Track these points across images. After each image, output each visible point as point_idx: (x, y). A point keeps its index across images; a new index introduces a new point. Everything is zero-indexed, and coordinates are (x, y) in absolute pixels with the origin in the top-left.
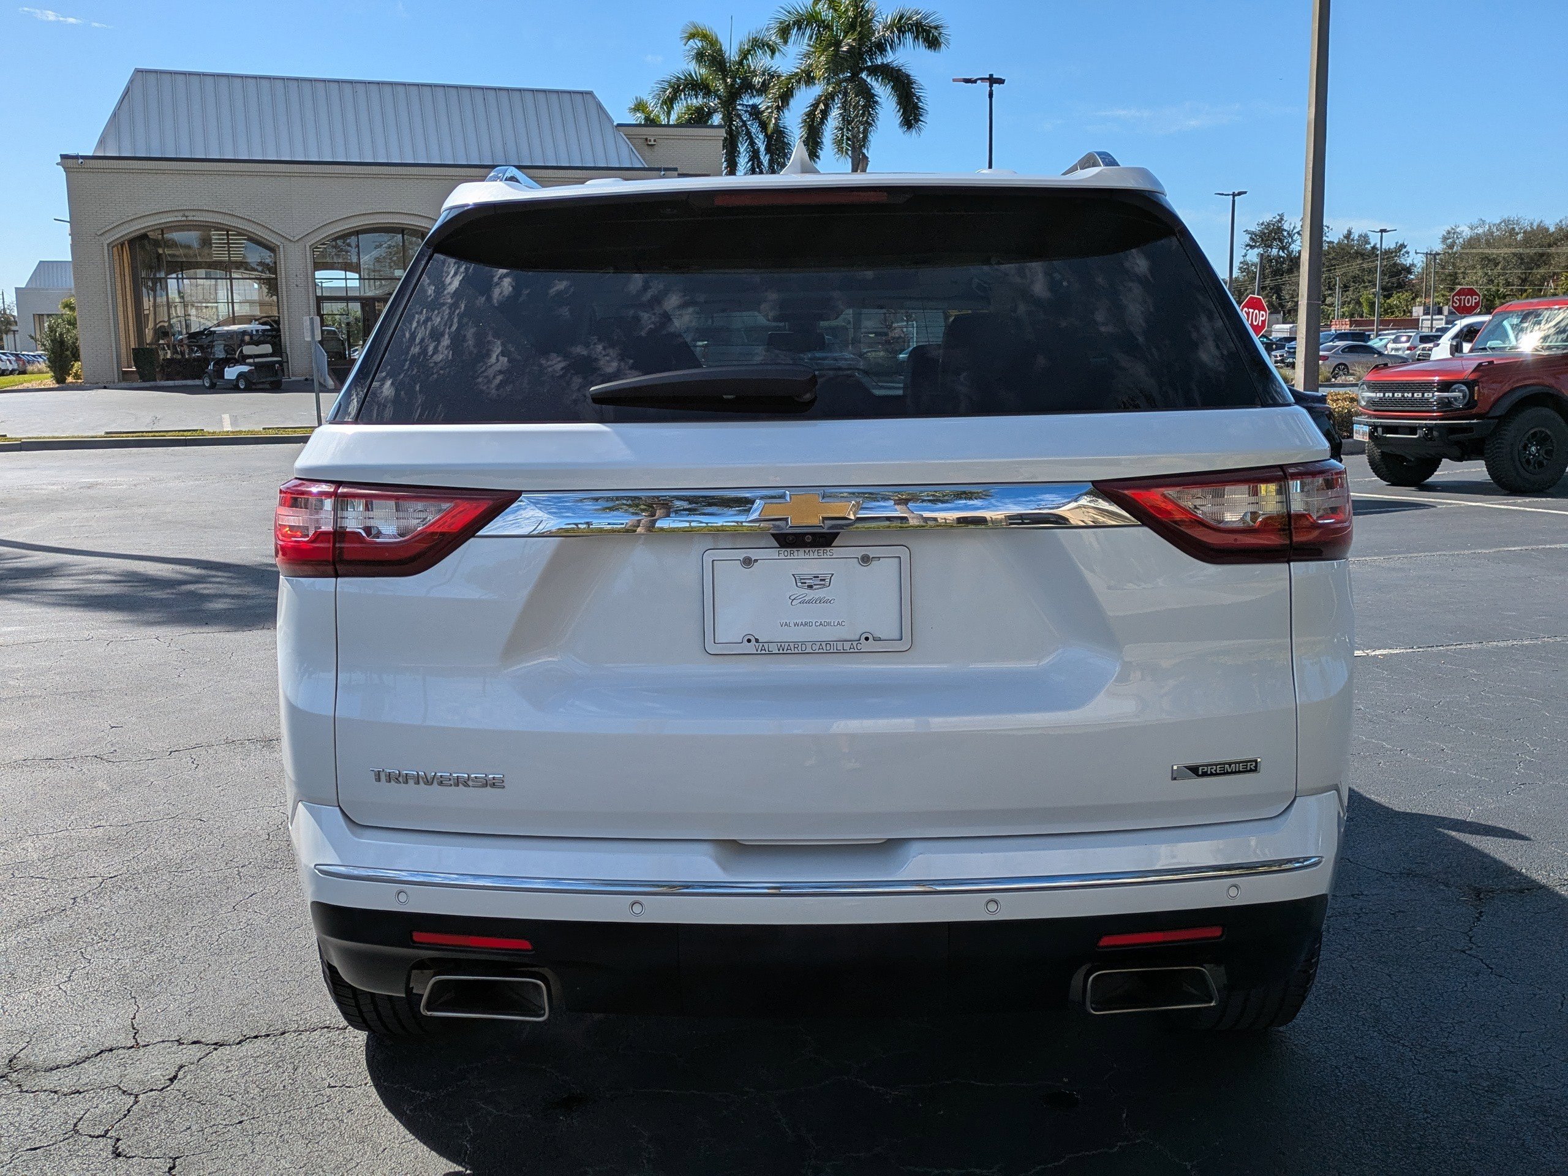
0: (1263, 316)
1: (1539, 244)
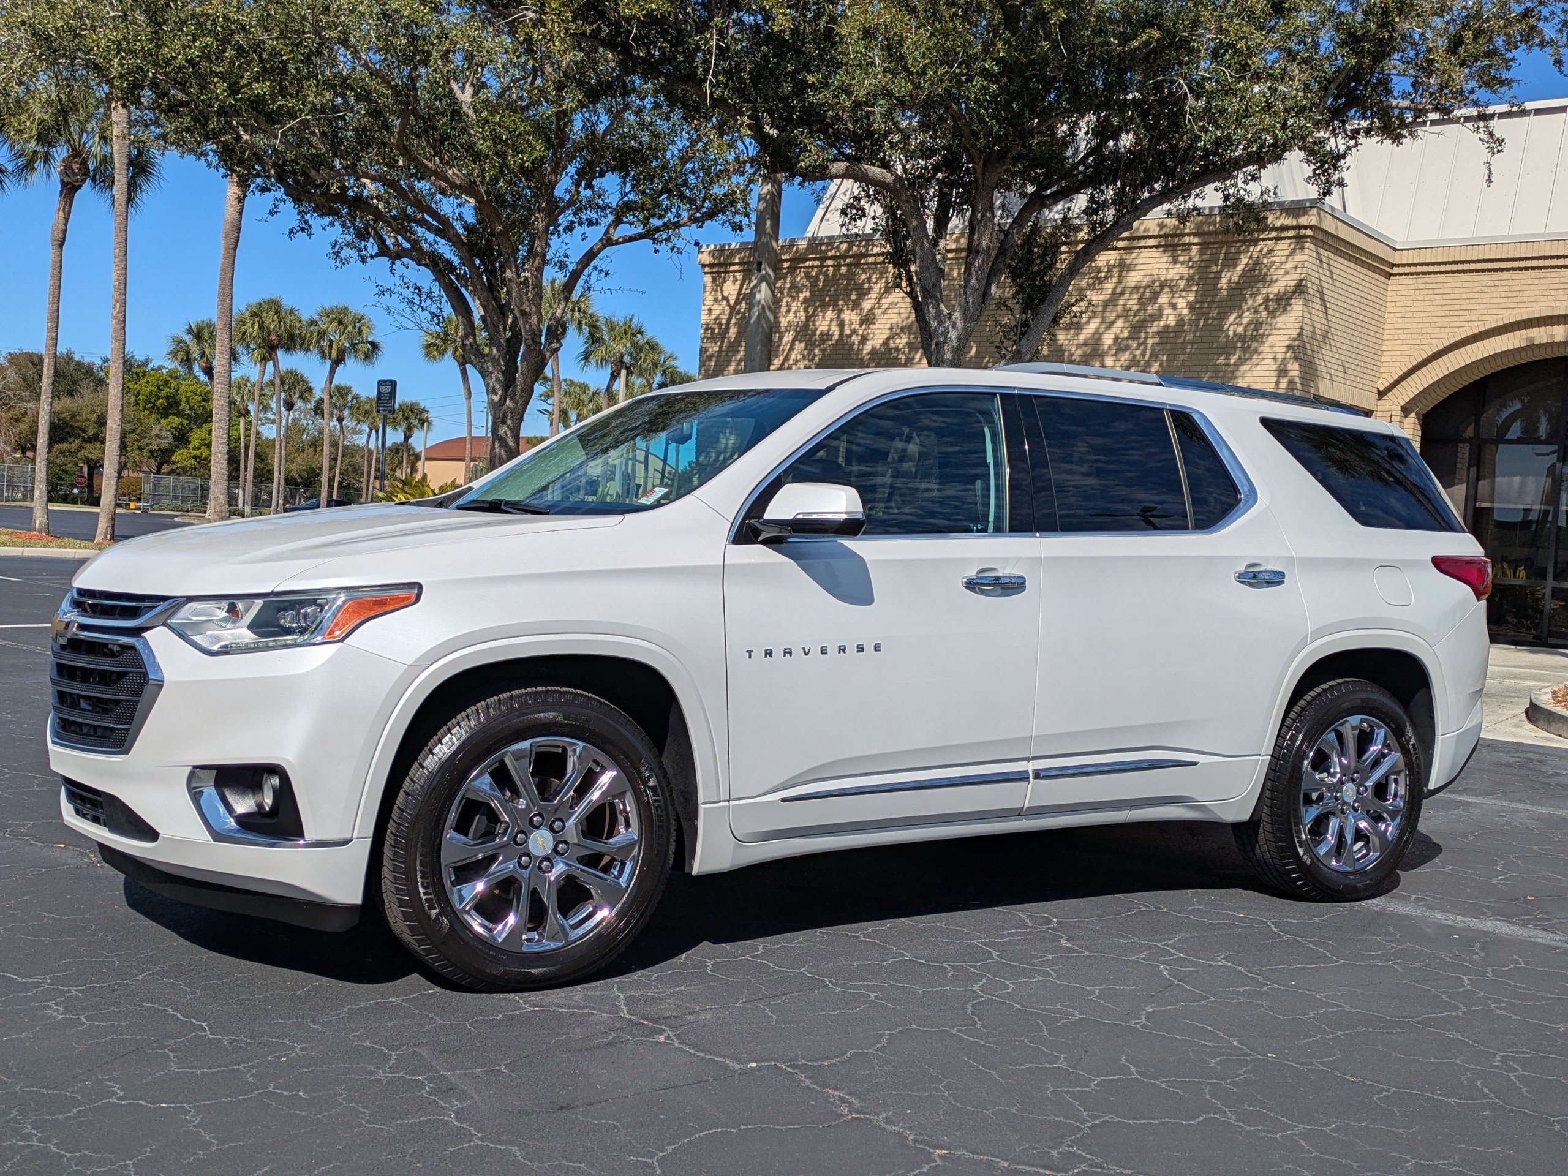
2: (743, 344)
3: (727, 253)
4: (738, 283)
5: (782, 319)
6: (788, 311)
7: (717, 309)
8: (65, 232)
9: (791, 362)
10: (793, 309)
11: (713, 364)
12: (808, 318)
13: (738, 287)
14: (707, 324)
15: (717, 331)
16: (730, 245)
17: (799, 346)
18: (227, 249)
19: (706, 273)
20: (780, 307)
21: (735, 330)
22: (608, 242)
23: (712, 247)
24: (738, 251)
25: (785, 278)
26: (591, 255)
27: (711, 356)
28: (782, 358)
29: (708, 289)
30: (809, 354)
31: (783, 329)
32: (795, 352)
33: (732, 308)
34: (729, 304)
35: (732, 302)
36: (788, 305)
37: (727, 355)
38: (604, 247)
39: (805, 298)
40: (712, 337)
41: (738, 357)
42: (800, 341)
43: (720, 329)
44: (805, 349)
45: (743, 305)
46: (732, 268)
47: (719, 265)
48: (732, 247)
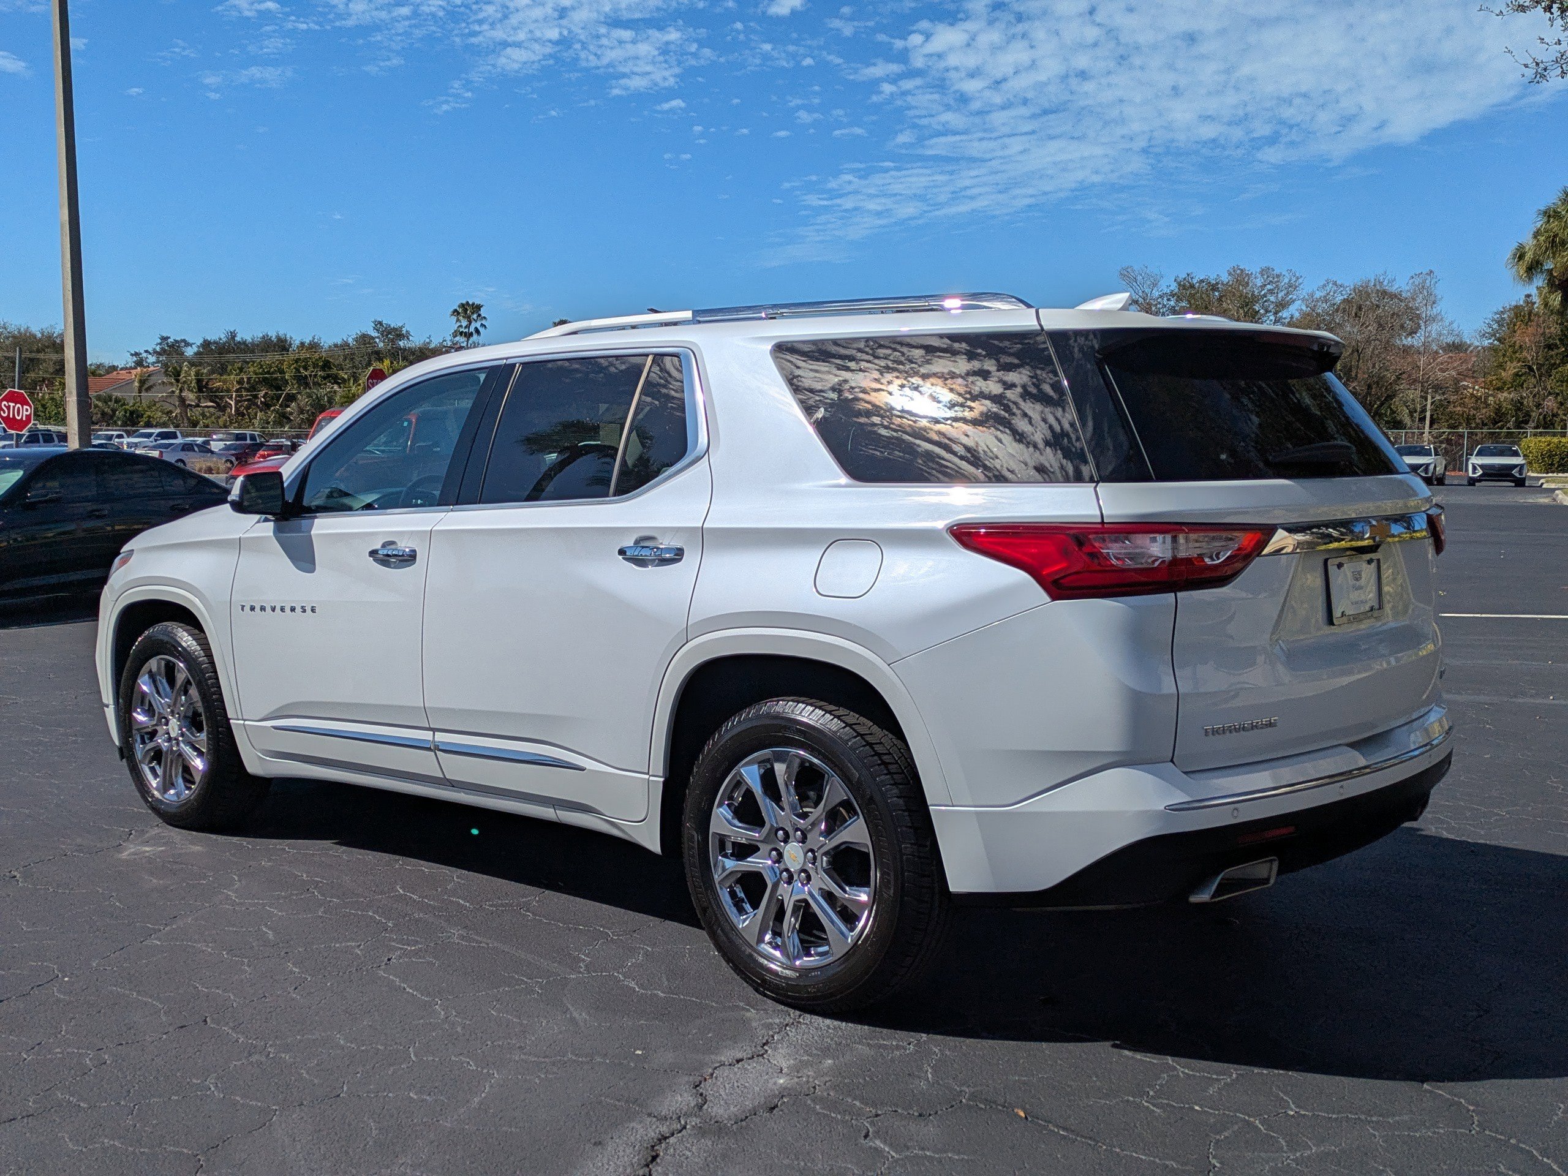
0: (27, 410)
1: (28, 349)
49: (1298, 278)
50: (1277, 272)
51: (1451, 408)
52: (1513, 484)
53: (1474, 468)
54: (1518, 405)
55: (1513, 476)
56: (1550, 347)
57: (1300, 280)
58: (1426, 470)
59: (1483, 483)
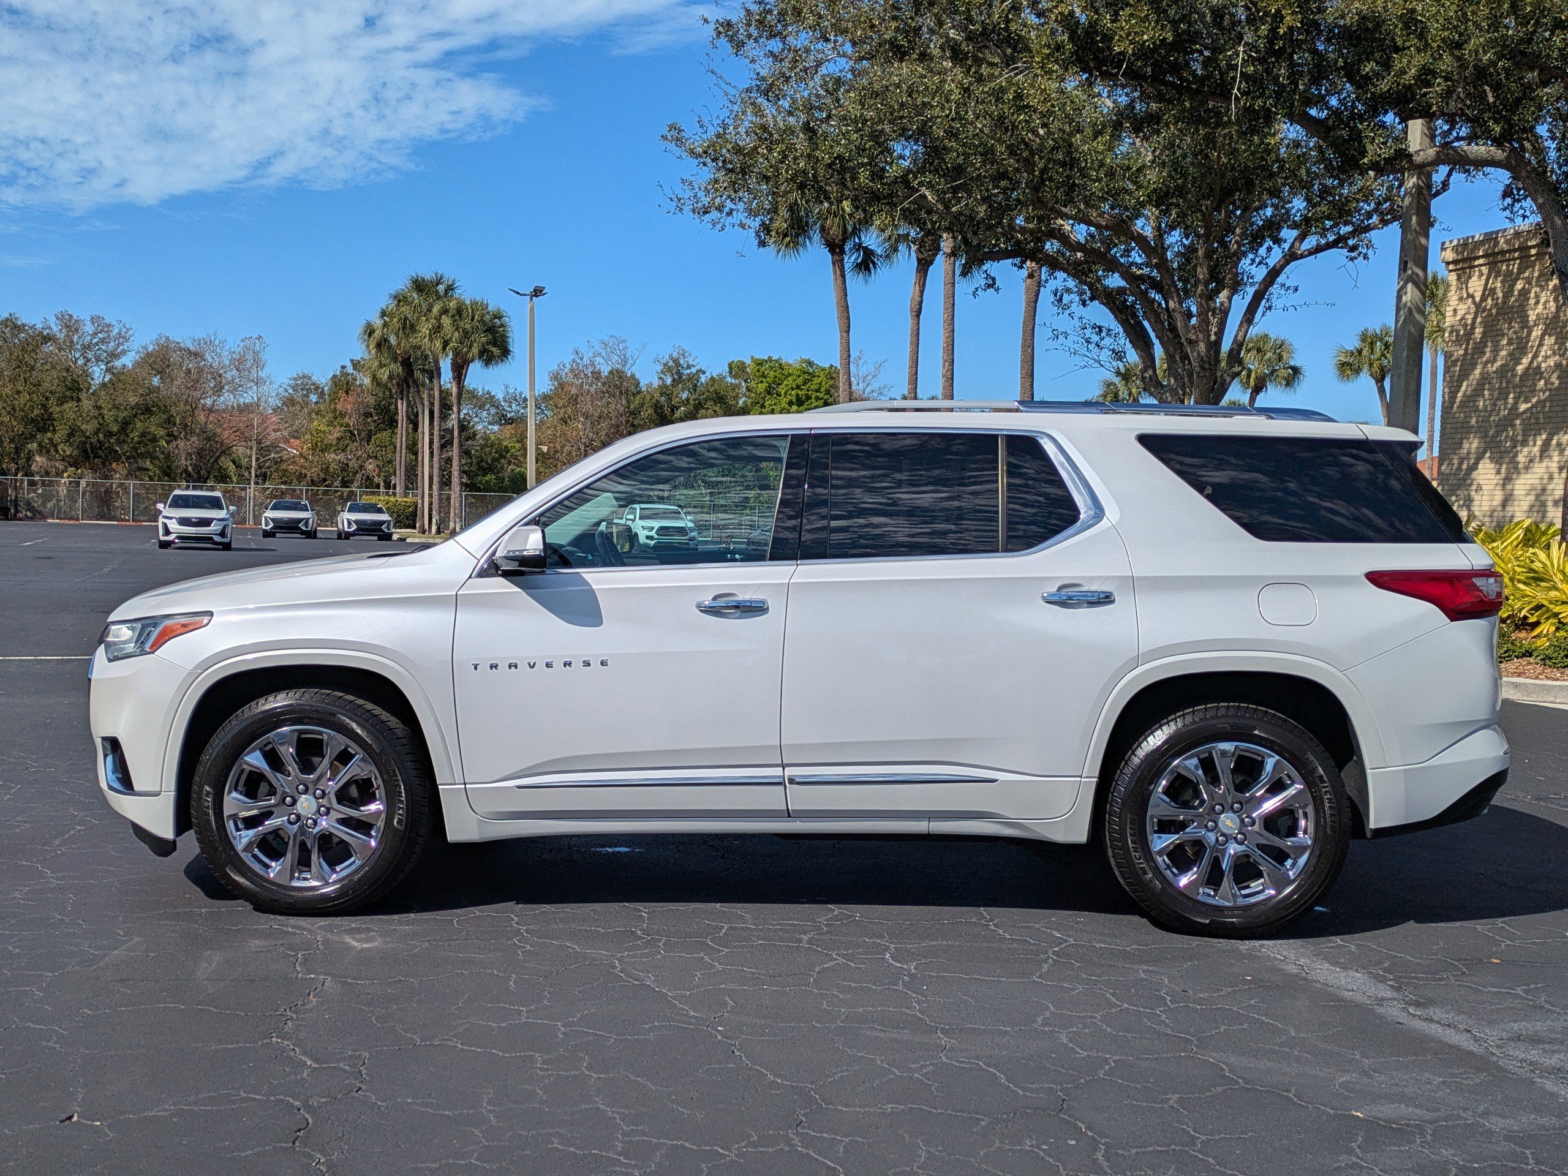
2: (1490, 344)
3: (1470, 246)
4: (1484, 278)
5: (1531, 313)
6: (1537, 303)
7: (1462, 309)
8: (921, 302)
9: (1540, 359)
10: (1543, 300)
11: (1458, 368)
12: (1558, 308)
13: (1483, 282)
14: (1452, 326)
15: (1462, 332)
16: (1473, 237)
17: (1549, 341)
18: (1028, 303)
19: (1450, 271)
20: (1528, 299)
21: (1481, 330)
22: (1292, 256)
23: (1455, 242)
24: (1482, 243)
25: (1533, 267)
26: (1273, 274)
27: (1457, 360)
28: (1530, 355)
29: (1453, 288)
30: (1560, 349)
31: (1531, 323)
32: (1545, 348)
33: (1478, 306)
34: (1474, 302)
35: (1478, 299)
36: (1537, 296)
37: (1472, 358)
38: (1287, 263)
39: (1555, 285)
40: (1457, 340)
41: (1484, 359)
42: (1550, 335)
43: (1465, 330)
44: (1556, 343)
45: (1489, 301)
46: (1476, 263)
47: (1463, 260)
48: (1476, 239)
49: (128, 330)
50: (107, 321)
51: (284, 466)
52: (376, 538)
53: (349, 523)
54: (345, 467)
55: (382, 531)
56: (368, 415)
57: (131, 332)
58: (306, 524)
59: (357, 537)
